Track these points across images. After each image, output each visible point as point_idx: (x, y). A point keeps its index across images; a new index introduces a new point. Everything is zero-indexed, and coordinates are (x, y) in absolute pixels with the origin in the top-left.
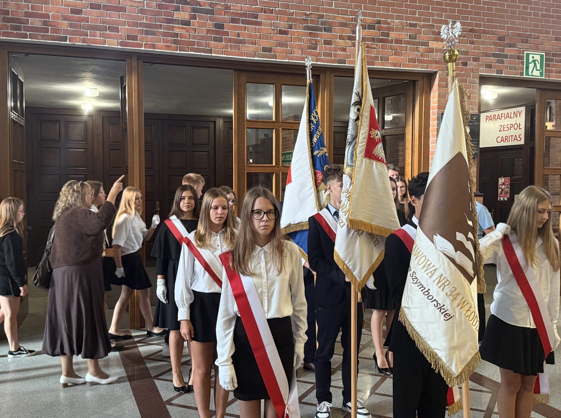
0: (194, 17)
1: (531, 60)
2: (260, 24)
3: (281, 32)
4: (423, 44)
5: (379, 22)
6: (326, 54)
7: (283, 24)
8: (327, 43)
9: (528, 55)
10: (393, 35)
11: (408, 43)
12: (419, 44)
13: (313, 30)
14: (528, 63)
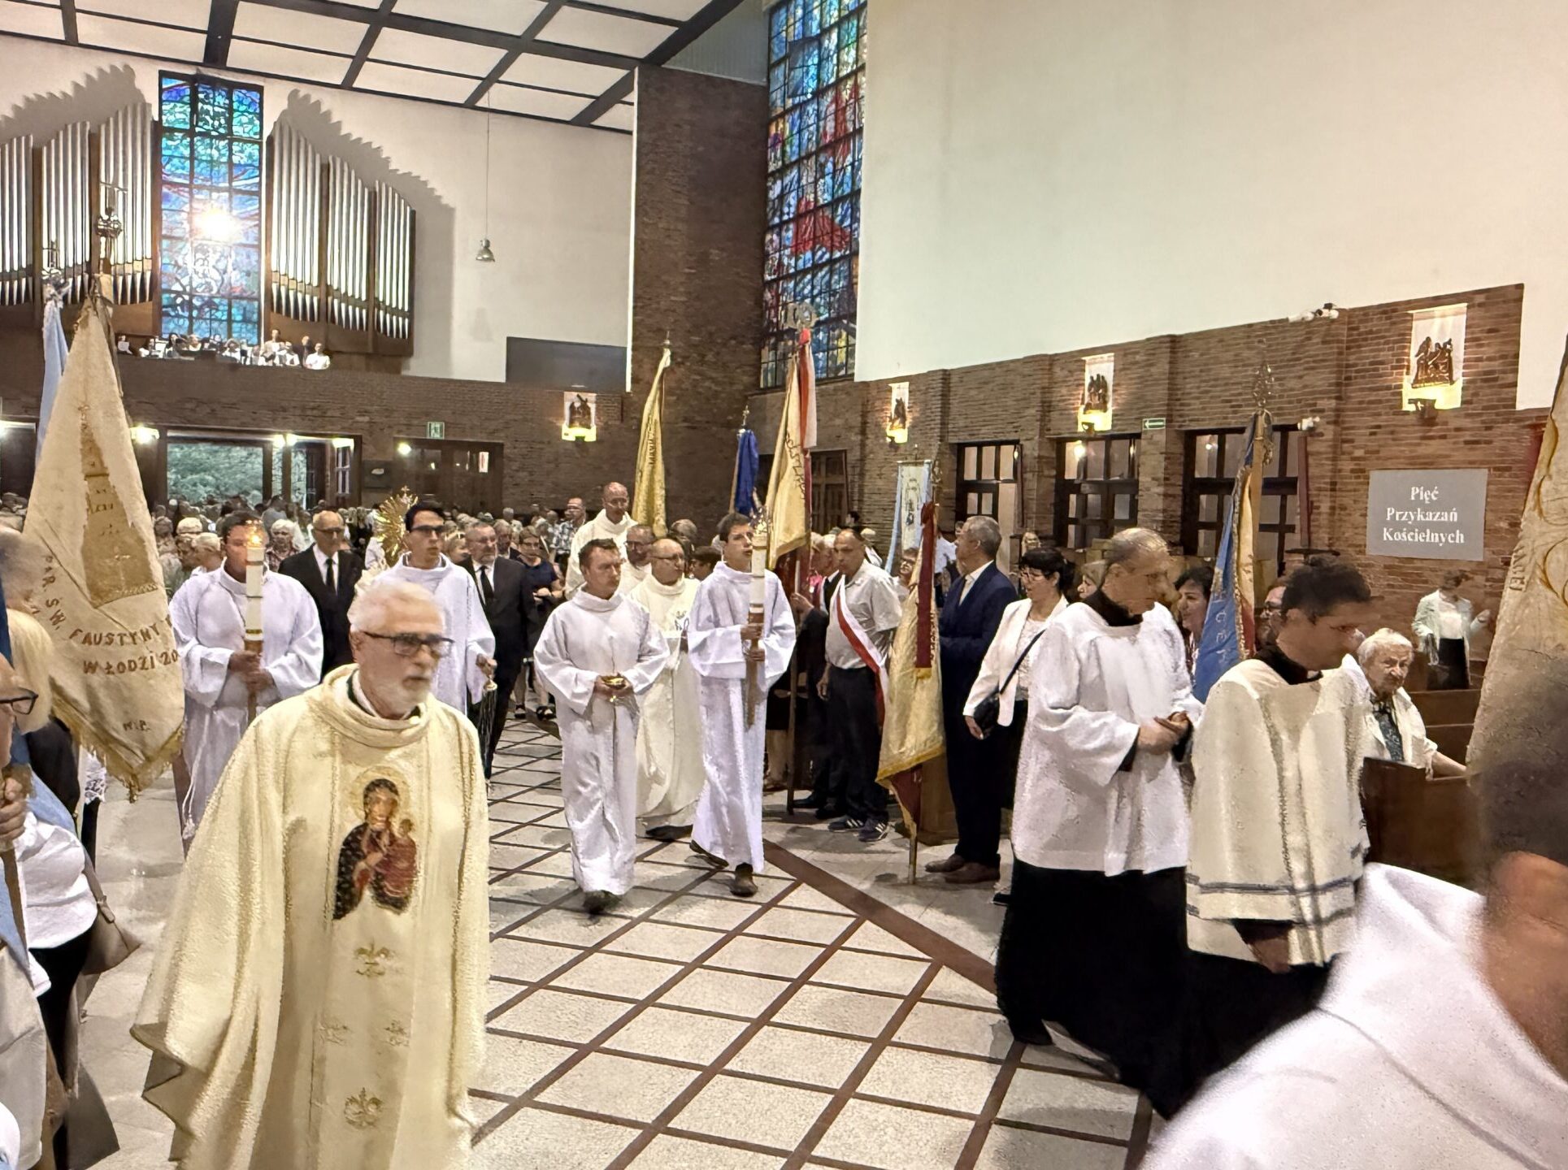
1: (433, 427)
2: (238, 408)
4: (351, 419)
5: (319, 406)
6: (282, 425)
7: (254, 408)
9: (430, 424)
11: (341, 418)
12: (347, 418)
13: (274, 411)
14: (430, 429)
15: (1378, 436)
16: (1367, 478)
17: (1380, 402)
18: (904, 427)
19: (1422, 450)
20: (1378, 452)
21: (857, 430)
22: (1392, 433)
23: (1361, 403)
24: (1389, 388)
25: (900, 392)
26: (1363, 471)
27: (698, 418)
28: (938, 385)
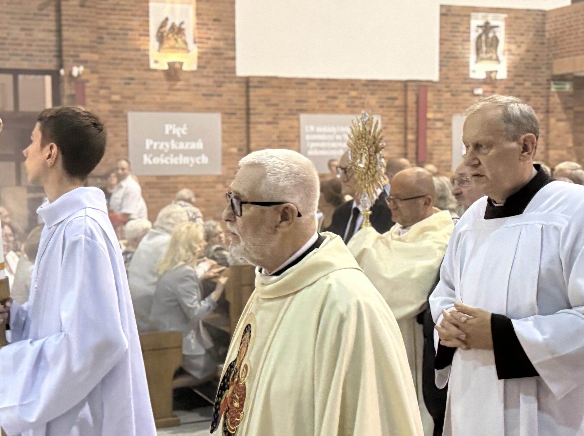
15: (132, 86)
16: (126, 117)
17: (132, 60)
19: (169, 98)
20: (133, 98)
22: (144, 84)
23: (114, 59)
24: (138, 50)
26: (121, 112)
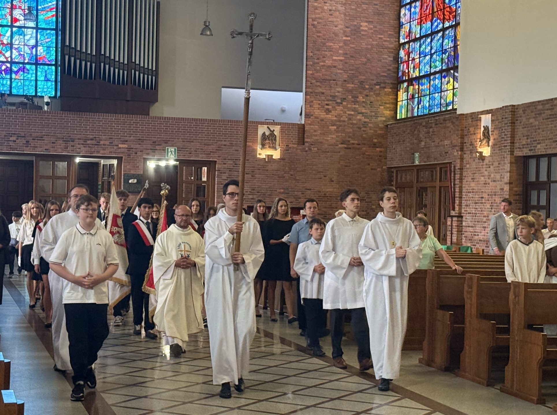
0: (18, 139)
1: (169, 150)
2: (44, 140)
3: (53, 143)
4: (116, 146)
5: (95, 138)
6: (72, 151)
7: (53, 140)
8: (72, 146)
9: (168, 149)
10: (102, 143)
11: (109, 145)
12: (113, 145)
13: (66, 141)
14: (168, 152)
18: (488, 146)
21: (457, 148)
25: (486, 120)
27: (352, 142)
28: (509, 116)
